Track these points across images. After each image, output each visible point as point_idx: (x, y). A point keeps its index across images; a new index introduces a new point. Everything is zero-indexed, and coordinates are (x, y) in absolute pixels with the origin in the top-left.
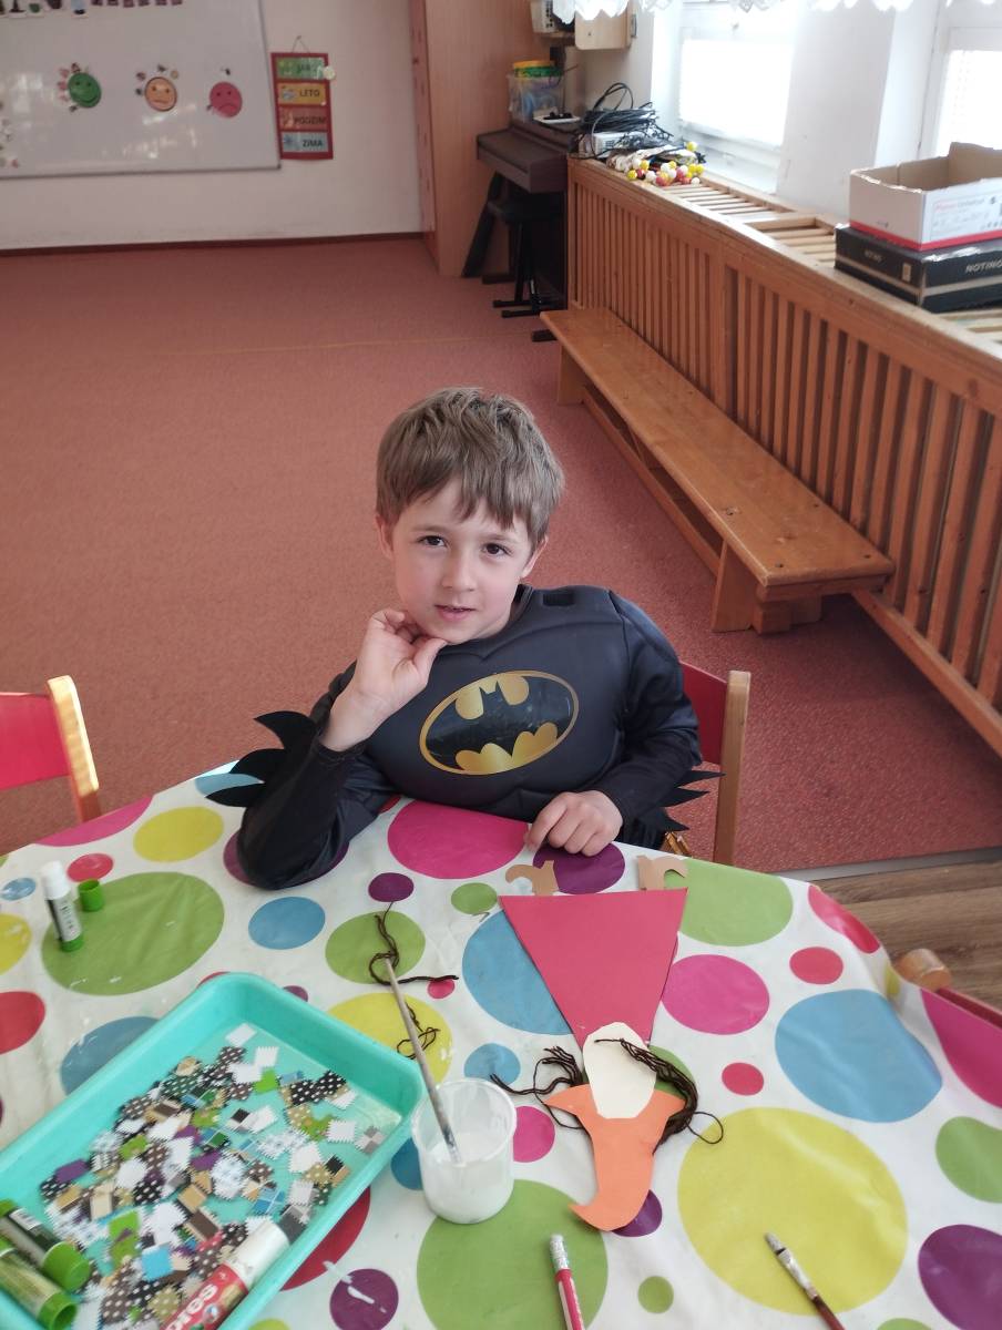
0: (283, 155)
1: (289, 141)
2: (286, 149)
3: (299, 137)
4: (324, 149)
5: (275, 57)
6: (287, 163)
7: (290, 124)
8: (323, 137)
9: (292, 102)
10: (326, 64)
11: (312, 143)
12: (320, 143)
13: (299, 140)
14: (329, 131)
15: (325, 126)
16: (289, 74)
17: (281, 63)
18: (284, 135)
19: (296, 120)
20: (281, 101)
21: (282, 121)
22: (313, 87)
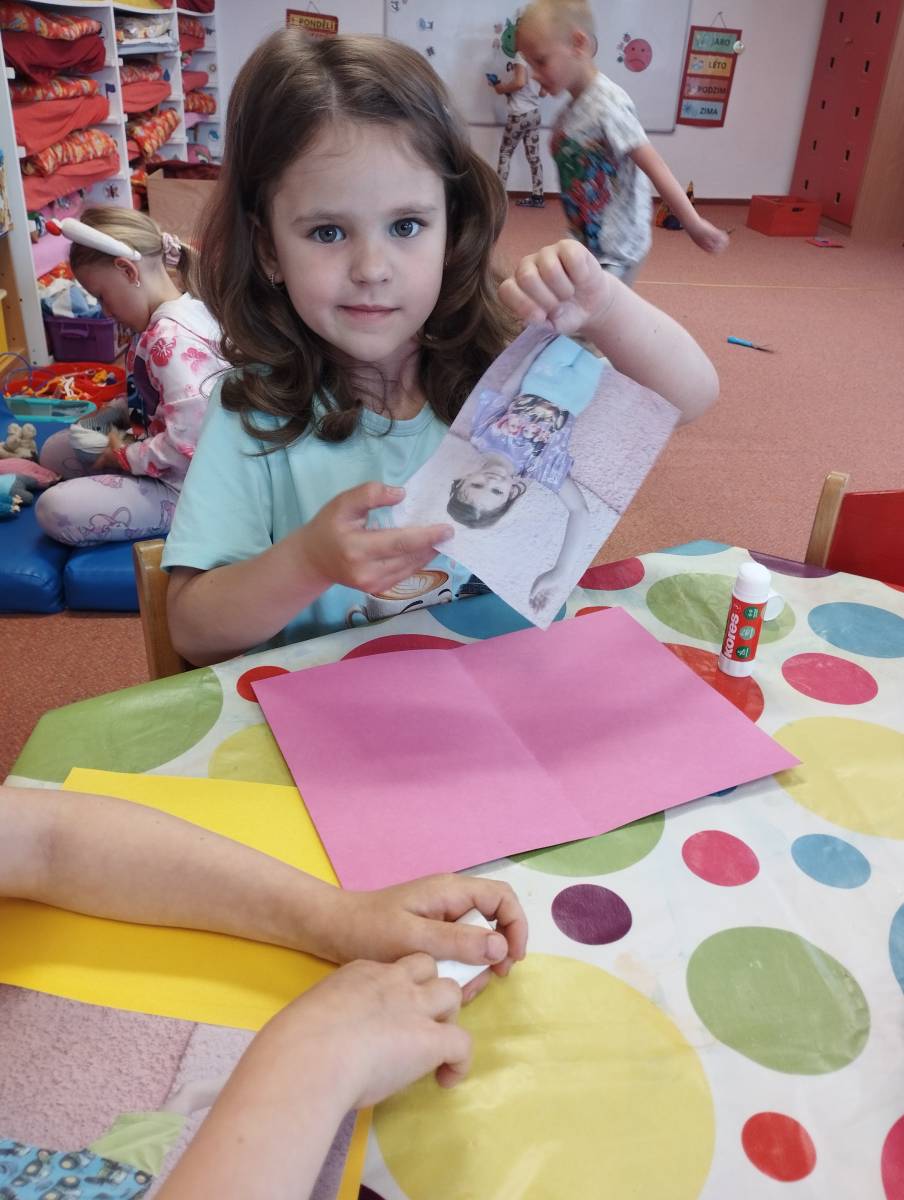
0: (680, 121)
1: (688, 109)
2: (684, 115)
3: (697, 105)
4: (718, 117)
5: (694, 29)
6: (681, 128)
7: (694, 92)
8: (719, 106)
9: (700, 72)
10: (739, 39)
11: (710, 111)
12: (716, 112)
13: (696, 108)
14: (725, 101)
15: (722, 96)
16: (705, 47)
17: (698, 35)
18: (685, 102)
19: (700, 89)
20: (689, 71)
21: (687, 88)
22: (722, 60)
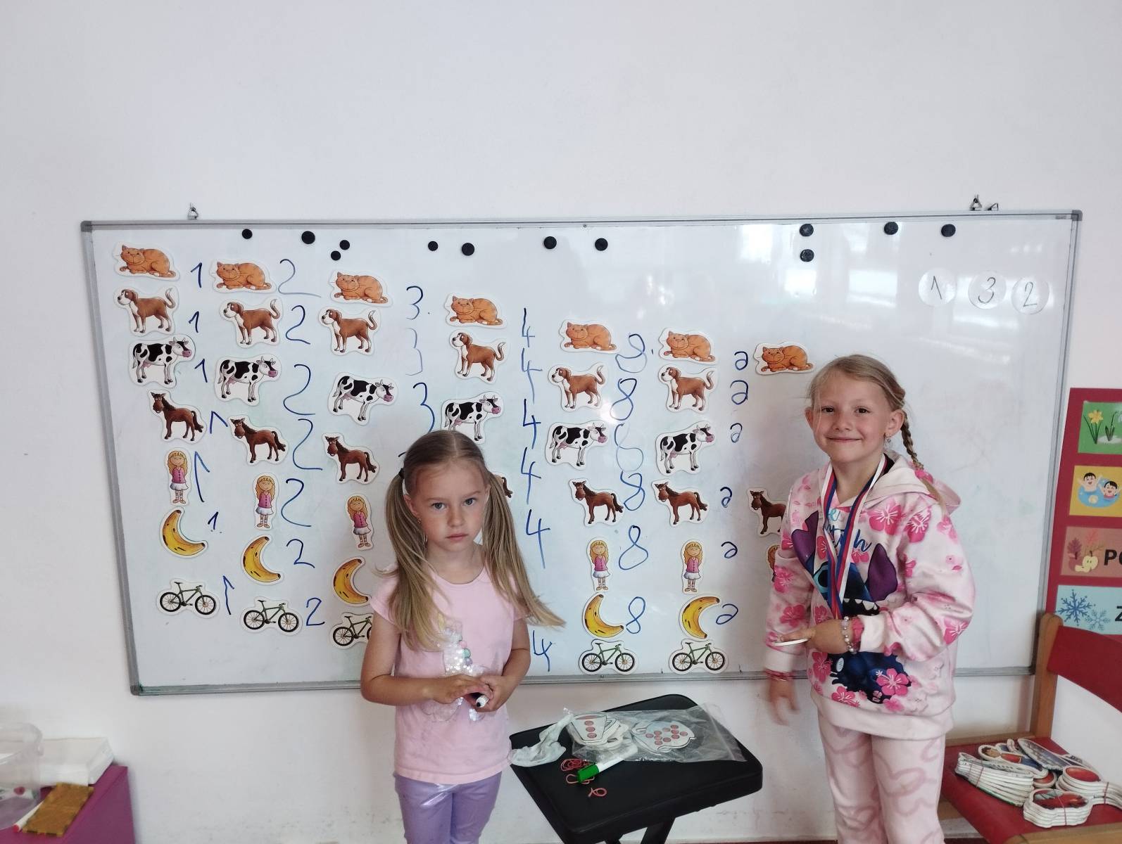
5: (1079, 397)
9: (1109, 511)
17: (1094, 414)
18: (1064, 591)
19: (1108, 556)
20: (1076, 509)
21: (1067, 556)
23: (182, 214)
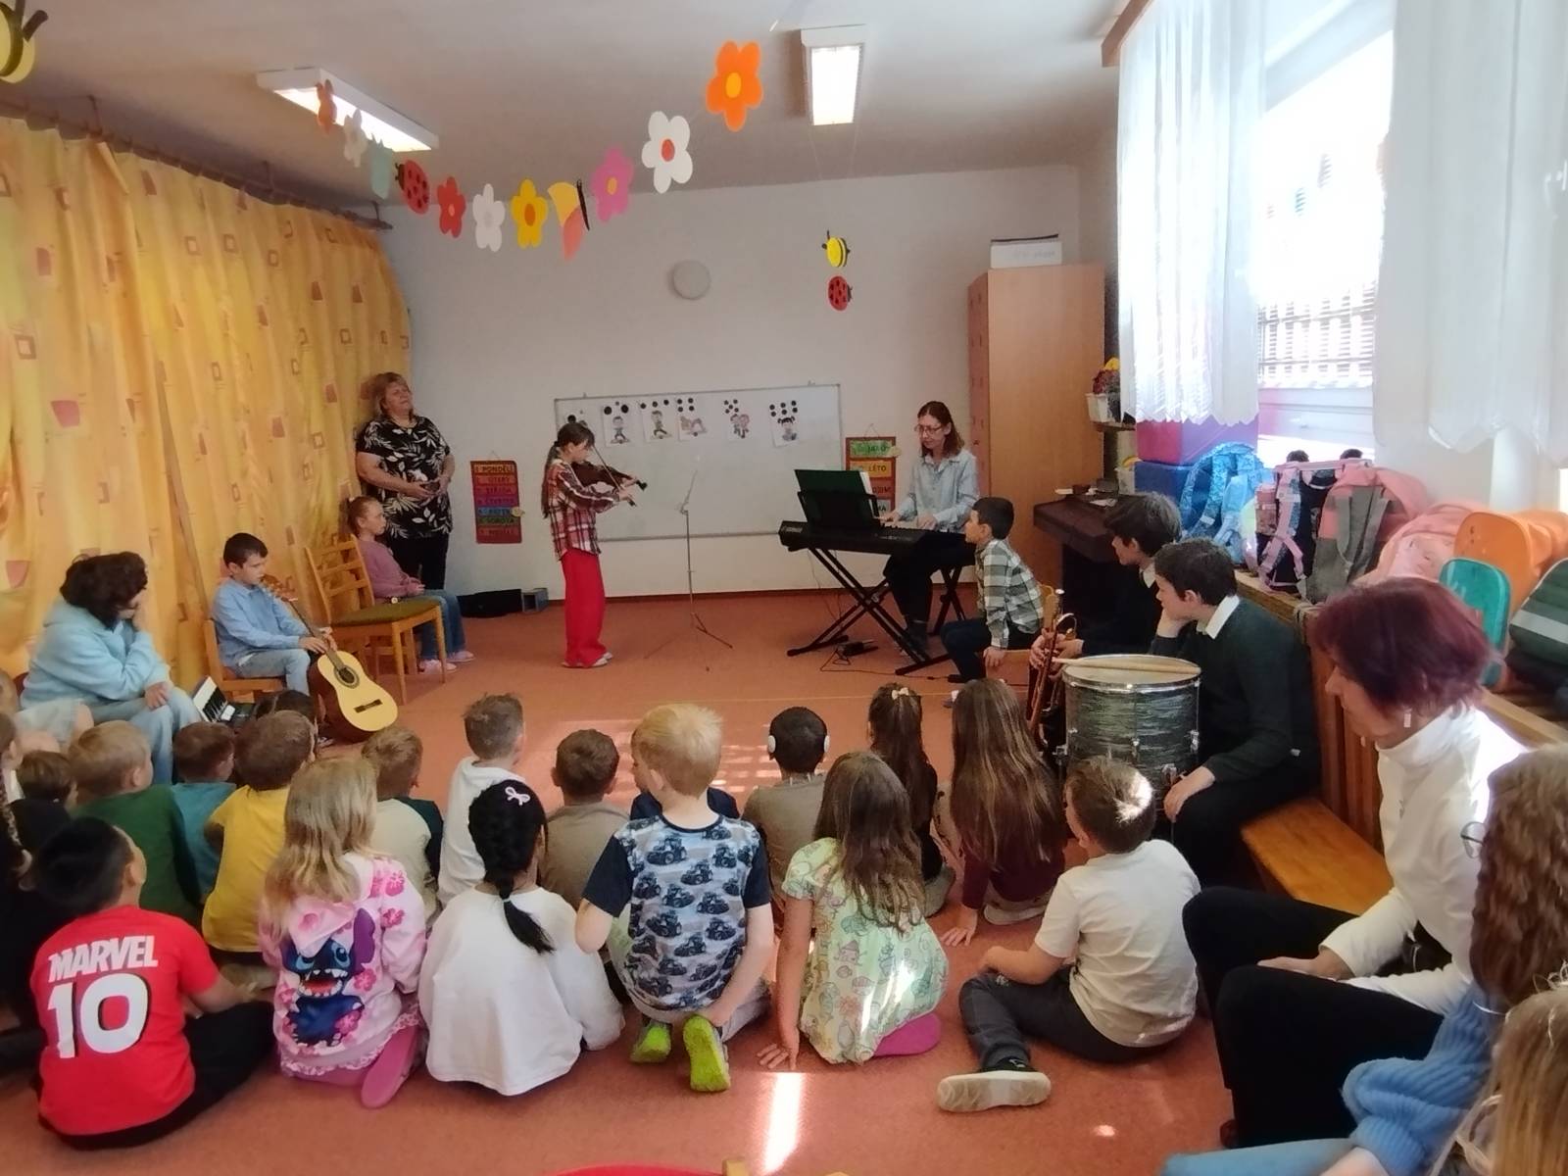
5: (848, 440)
10: (894, 444)
15: (888, 494)
16: (861, 454)
17: (854, 446)
22: (881, 462)
23: (582, 396)
